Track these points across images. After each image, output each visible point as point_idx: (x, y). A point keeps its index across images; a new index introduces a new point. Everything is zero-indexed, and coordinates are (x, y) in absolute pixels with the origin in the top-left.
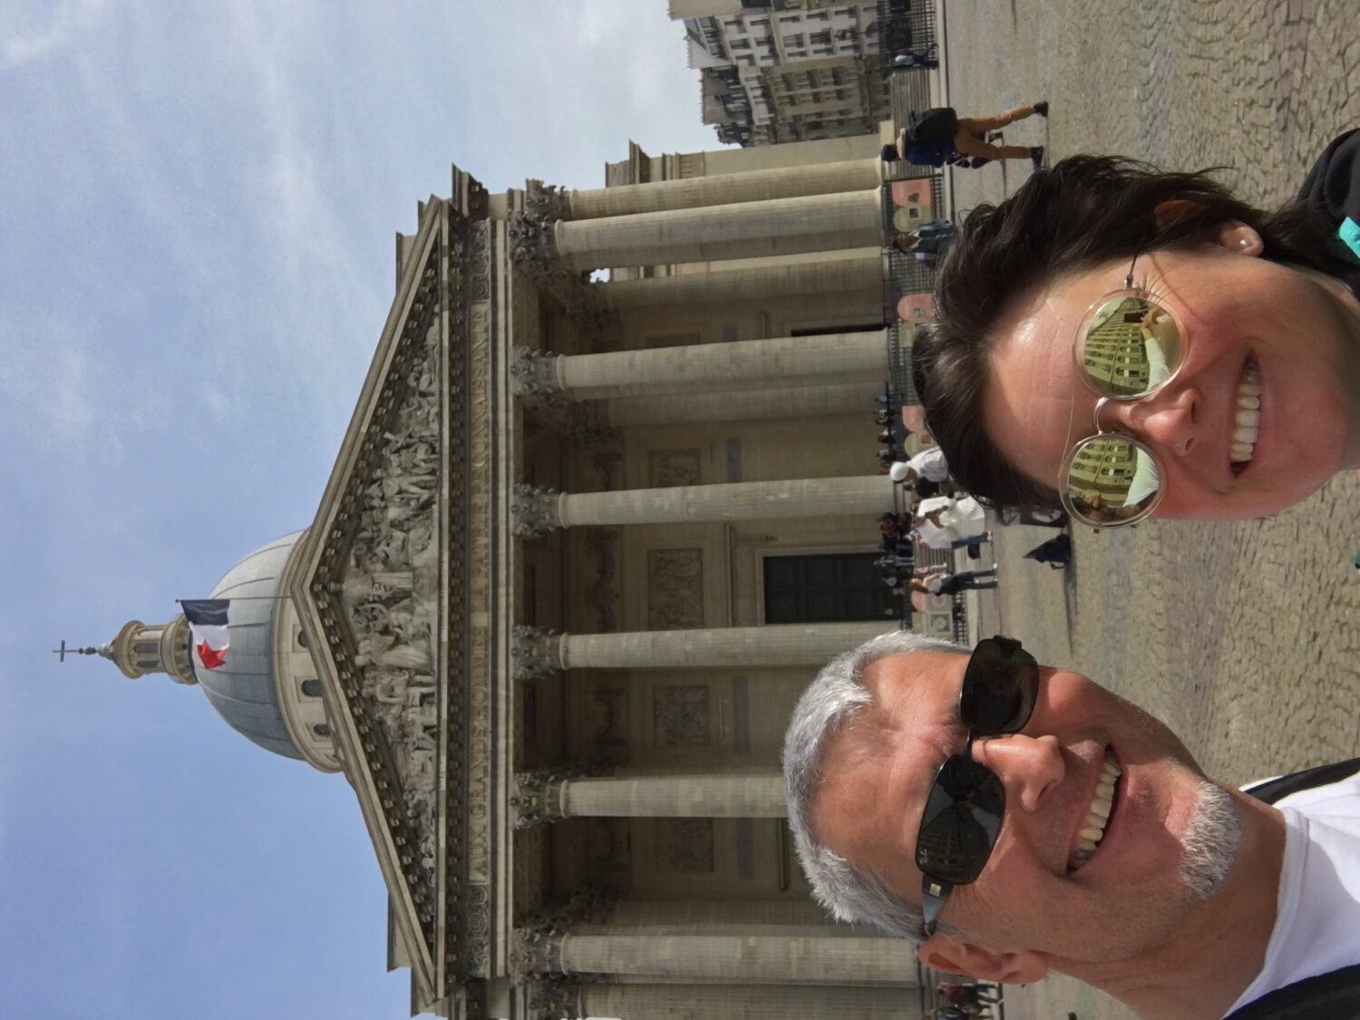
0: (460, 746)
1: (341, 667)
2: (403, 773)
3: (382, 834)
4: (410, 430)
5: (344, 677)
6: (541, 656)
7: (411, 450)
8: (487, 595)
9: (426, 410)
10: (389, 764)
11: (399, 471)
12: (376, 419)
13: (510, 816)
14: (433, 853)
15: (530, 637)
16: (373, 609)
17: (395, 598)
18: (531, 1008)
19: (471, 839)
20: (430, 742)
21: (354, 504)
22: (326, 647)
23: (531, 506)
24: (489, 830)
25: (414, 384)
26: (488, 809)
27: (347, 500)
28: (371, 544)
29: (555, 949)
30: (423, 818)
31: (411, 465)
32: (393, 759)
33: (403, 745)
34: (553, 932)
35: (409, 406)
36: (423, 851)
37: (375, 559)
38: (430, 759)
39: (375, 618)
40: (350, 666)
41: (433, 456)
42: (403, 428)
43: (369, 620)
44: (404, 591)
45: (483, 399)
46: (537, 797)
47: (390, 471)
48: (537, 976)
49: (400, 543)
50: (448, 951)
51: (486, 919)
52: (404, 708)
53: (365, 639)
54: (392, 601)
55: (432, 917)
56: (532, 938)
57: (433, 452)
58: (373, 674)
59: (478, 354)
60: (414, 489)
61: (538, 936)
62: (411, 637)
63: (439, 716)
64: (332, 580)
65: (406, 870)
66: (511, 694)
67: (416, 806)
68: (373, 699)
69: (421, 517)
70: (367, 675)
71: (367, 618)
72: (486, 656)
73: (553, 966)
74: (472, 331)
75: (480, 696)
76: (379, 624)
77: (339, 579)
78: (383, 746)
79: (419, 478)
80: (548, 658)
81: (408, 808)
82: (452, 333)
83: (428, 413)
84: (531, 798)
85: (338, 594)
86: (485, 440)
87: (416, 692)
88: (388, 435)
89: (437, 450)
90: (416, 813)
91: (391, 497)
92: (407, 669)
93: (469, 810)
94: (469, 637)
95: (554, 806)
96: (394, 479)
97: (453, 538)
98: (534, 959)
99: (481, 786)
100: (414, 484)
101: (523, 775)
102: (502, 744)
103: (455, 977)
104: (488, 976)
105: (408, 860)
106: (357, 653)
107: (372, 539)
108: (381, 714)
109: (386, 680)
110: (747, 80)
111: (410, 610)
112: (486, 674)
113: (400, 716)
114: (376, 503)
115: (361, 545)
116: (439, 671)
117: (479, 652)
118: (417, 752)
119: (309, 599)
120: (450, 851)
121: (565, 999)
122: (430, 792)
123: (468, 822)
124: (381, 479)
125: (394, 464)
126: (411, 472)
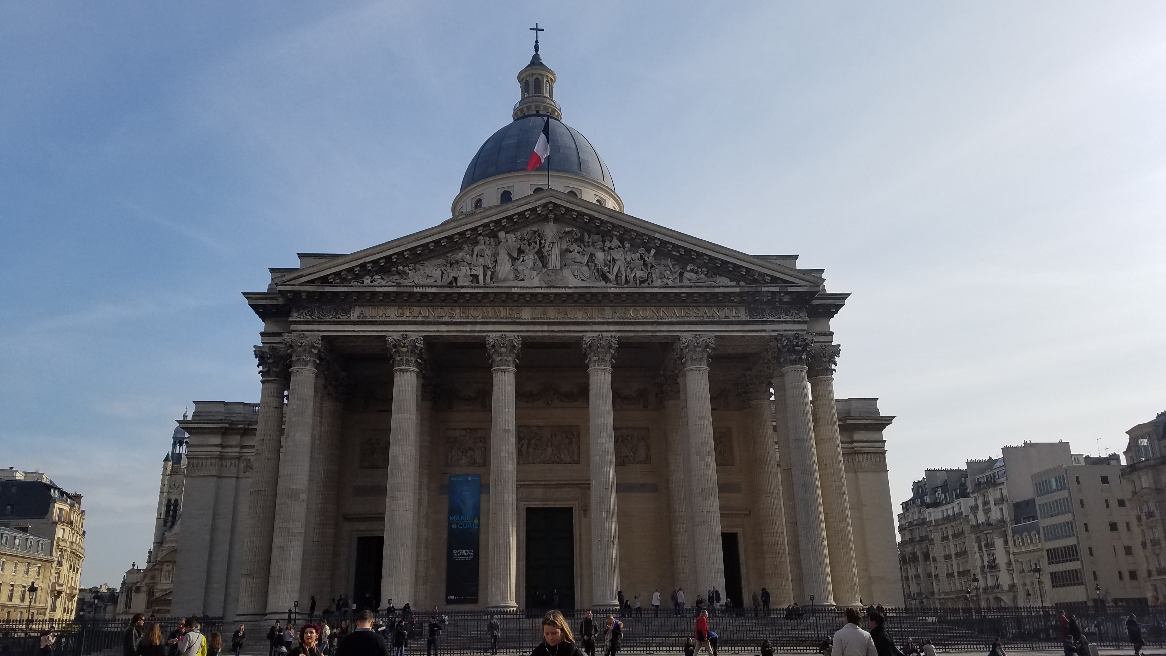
0: (443, 301)
1: (498, 222)
2: (426, 264)
3: (387, 250)
4: (657, 267)
5: (491, 225)
6: (501, 354)
7: (643, 267)
8: (543, 318)
9: (671, 277)
10: (433, 255)
11: (628, 259)
12: (663, 243)
13: (395, 333)
14: (374, 283)
15: (514, 346)
16: (536, 243)
17: (542, 257)
18: (270, 346)
19: (382, 308)
20: (447, 280)
21: (606, 229)
22: (511, 213)
23: (603, 348)
24: (387, 320)
25: (688, 269)
26: (401, 319)
27: (609, 225)
28: (580, 240)
29: (306, 363)
30: (397, 277)
31: (632, 267)
32: (438, 257)
33: (445, 264)
34: (318, 362)
35: (673, 266)
36: (375, 277)
37: (570, 244)
38: (436, 281)
39: (529, 245)
40: (498, 228)
41: (638, 281)
42: (658, 262)
43: (528, 241)
44: (548, 263)
45: (678, 315)
46: (408, 351)
47: (629, 253)
48: (289, 351)
49: (579, 260)
50: (308, 292)
51: (329, 318)
52: (470, 264)
53: (516, 238)
54: (541, 255)
55: (332, 283)
56: (315, 348)
57: (641, 282)
58: (493, 243)
59: (709, 312)
60: (616, 269)
61: (316, 352)
62: (516, 268)
63: (462, 287)
64: (555, 215)
65: (363, 266)
66: (476, 334)
67: (404, 272)
68: (476, 243)
69: (597, 274)
70: (492, 239)
71: (530, 239)
72: (502, 318)
73: (296, 362)
74: (726, 308)
75: (475, 314)
76: (525, 247)
77: (556, 220)
78: (445, 251)
79: (623, 272)
80: (499, 358)
81: (403, 267)
82: (724, 293)
83: (668, 278)
84: (407, 347)
85: (546, 219)
86: (649, 317)
87: (480, 272)
88: (653, 251)
89: (643, 284)
90: (401, 272)
91: (611, 254)
92: (495, 266)
93: (401, 307)
94: (516, 306)
95: (401, 363)
96: (623, 256)
97: (581, 295)
98: (301, 349)
99: (416, 315)
100: (619, 269)
101: (422, 342)
102: (443, 328)
103: (291, 297)
104: (290, 319)
105: (369, 266)
106: (506, 233)
107: (582, 241)
108: (466, 249)
109: (488, 252)
110: (959, 504)
111: (533, 269)
112: (490, 318)
113: (465, 261)
114: (607, 244)
115: (578, 234)
116: (493, 287)
117: (505, 313)
118: (441, 272)
119: (543, 201)
120: (374, 294)
121: (274, 369)
122: (414, 281)
123: (394, 306)
124: (623, 247)
125: (633, 256)
126: (627, 267)
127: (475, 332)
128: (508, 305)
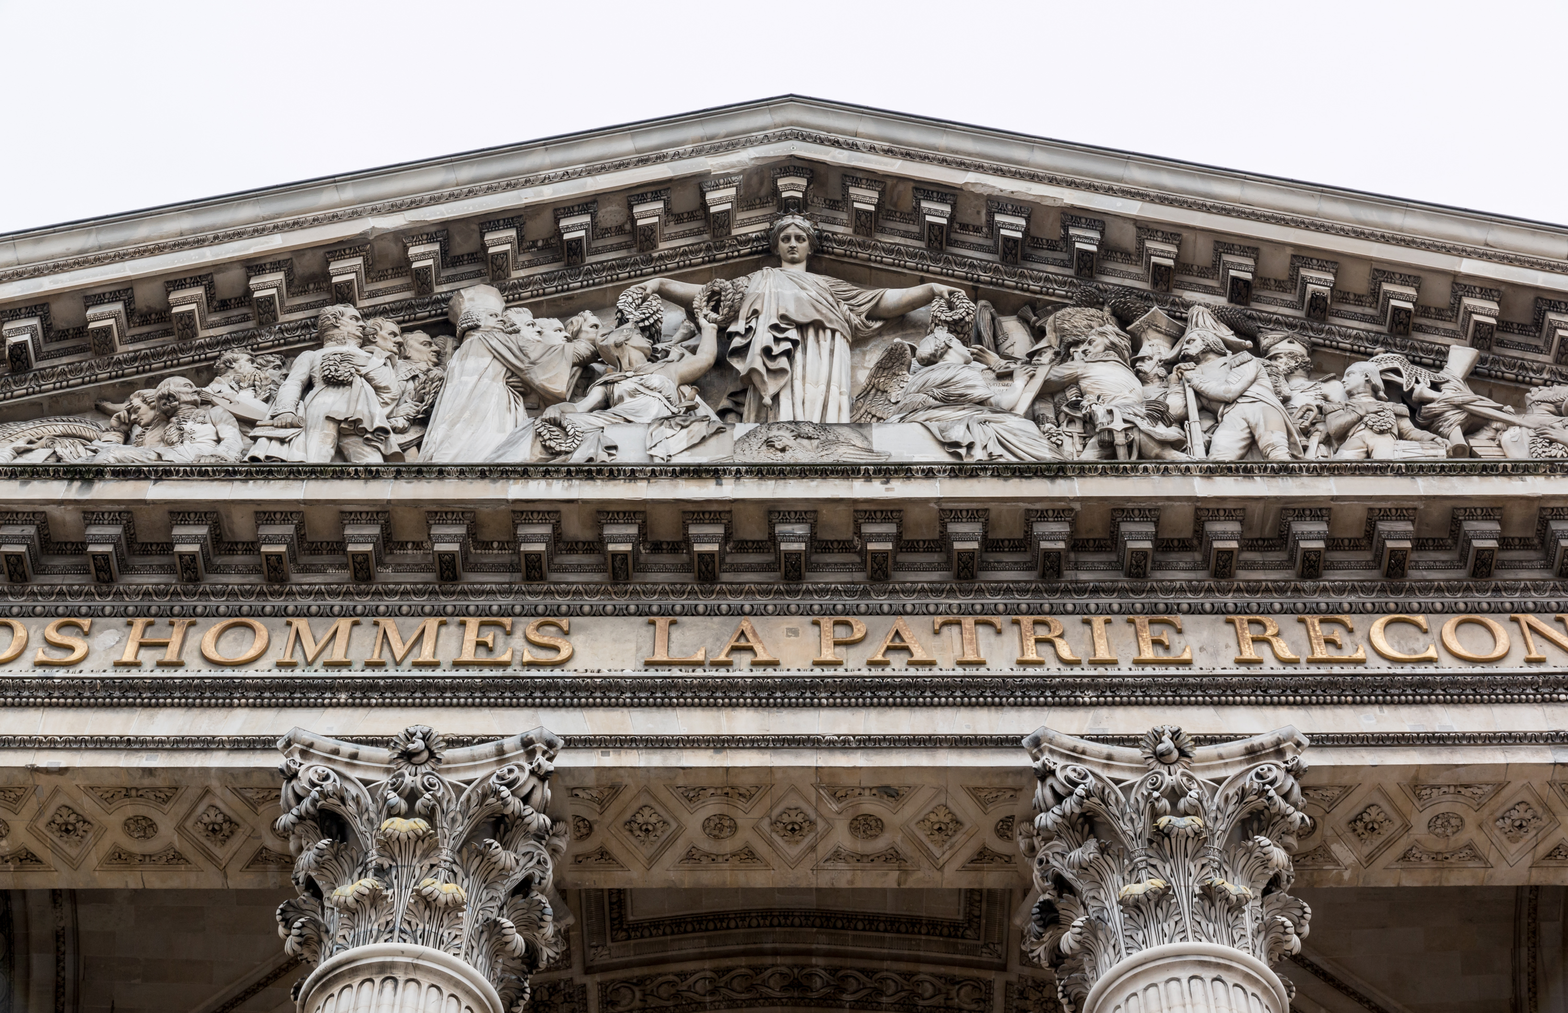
1: (457, 237)
5: (415, 250)
10: (22, 394)
12: (1528, 306)
15: (497, 822)
32: (51, 407)
72: (426, 665)
75: (234, 649)
78: (105, 377)
80: (364, 891)
86: (1516, 661)
94: (531, 613)
112: (337, 666)
115: (965, 308)
117: (449, 642)
127: (207, 744)
128: (473, 603)
